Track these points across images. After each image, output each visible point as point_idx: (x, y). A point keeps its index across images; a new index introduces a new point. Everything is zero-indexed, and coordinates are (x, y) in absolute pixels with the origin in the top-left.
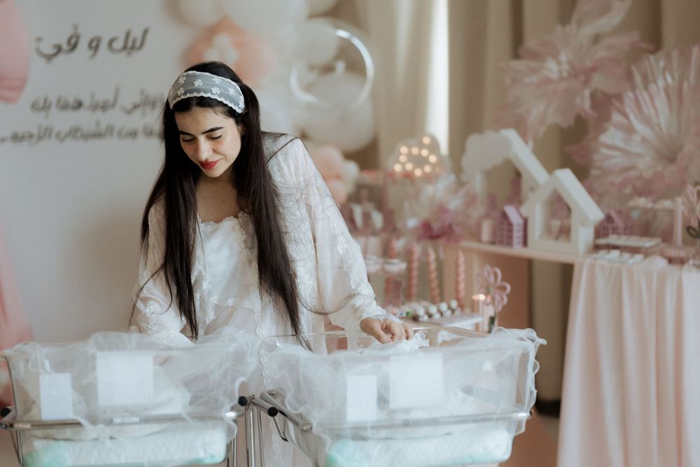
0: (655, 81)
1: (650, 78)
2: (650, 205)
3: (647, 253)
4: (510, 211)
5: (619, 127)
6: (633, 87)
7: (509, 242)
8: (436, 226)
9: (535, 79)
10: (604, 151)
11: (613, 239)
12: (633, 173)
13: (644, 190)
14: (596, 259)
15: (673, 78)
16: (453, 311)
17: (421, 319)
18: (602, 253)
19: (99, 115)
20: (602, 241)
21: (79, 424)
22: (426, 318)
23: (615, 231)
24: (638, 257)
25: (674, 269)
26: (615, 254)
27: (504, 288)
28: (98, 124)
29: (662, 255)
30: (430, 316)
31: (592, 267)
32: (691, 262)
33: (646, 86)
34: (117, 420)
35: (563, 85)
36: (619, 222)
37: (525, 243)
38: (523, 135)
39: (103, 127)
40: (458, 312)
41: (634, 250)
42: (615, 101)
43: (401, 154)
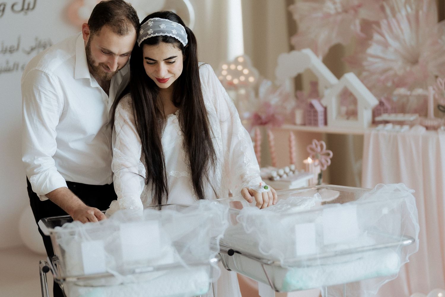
0: (400, 12)
1: (396, 9)
2: (408, 93)
3: (412, 125)
4: (315, 103)
5: (378, 43)
6: (386, 17)
7: (316, 123)
8: (264, 116)
9: (320, 14)
10: (370, 59)
11: (385, 117)
12: (391, 73)
13: (400, 83)
14: (378, 131)
15: (412, 9)
16: (294, 172)
17: (275, 179)
18: (381, 126)
19: (8, 56)
20: (378, 119)
21: (112, 276)
22: (278, 178)
23: (386, 111)
24: (406, 128)
25: (432, 133)
26: (389, 126)
27: (328, 154)
28: (7, 62)
29: (421, 124)
30: (281, 176)
31: (377, 137)
32: (442, 128)
33: (394, 16)
34: (137, 270)
35: (339, 18)
36: (387, 105)
37: (326, 123)
38: (316, 51)
39: (11, 64)
40: (297, 173)
41: (401, 123)
42: (374, 26)
43: (223, 70)
